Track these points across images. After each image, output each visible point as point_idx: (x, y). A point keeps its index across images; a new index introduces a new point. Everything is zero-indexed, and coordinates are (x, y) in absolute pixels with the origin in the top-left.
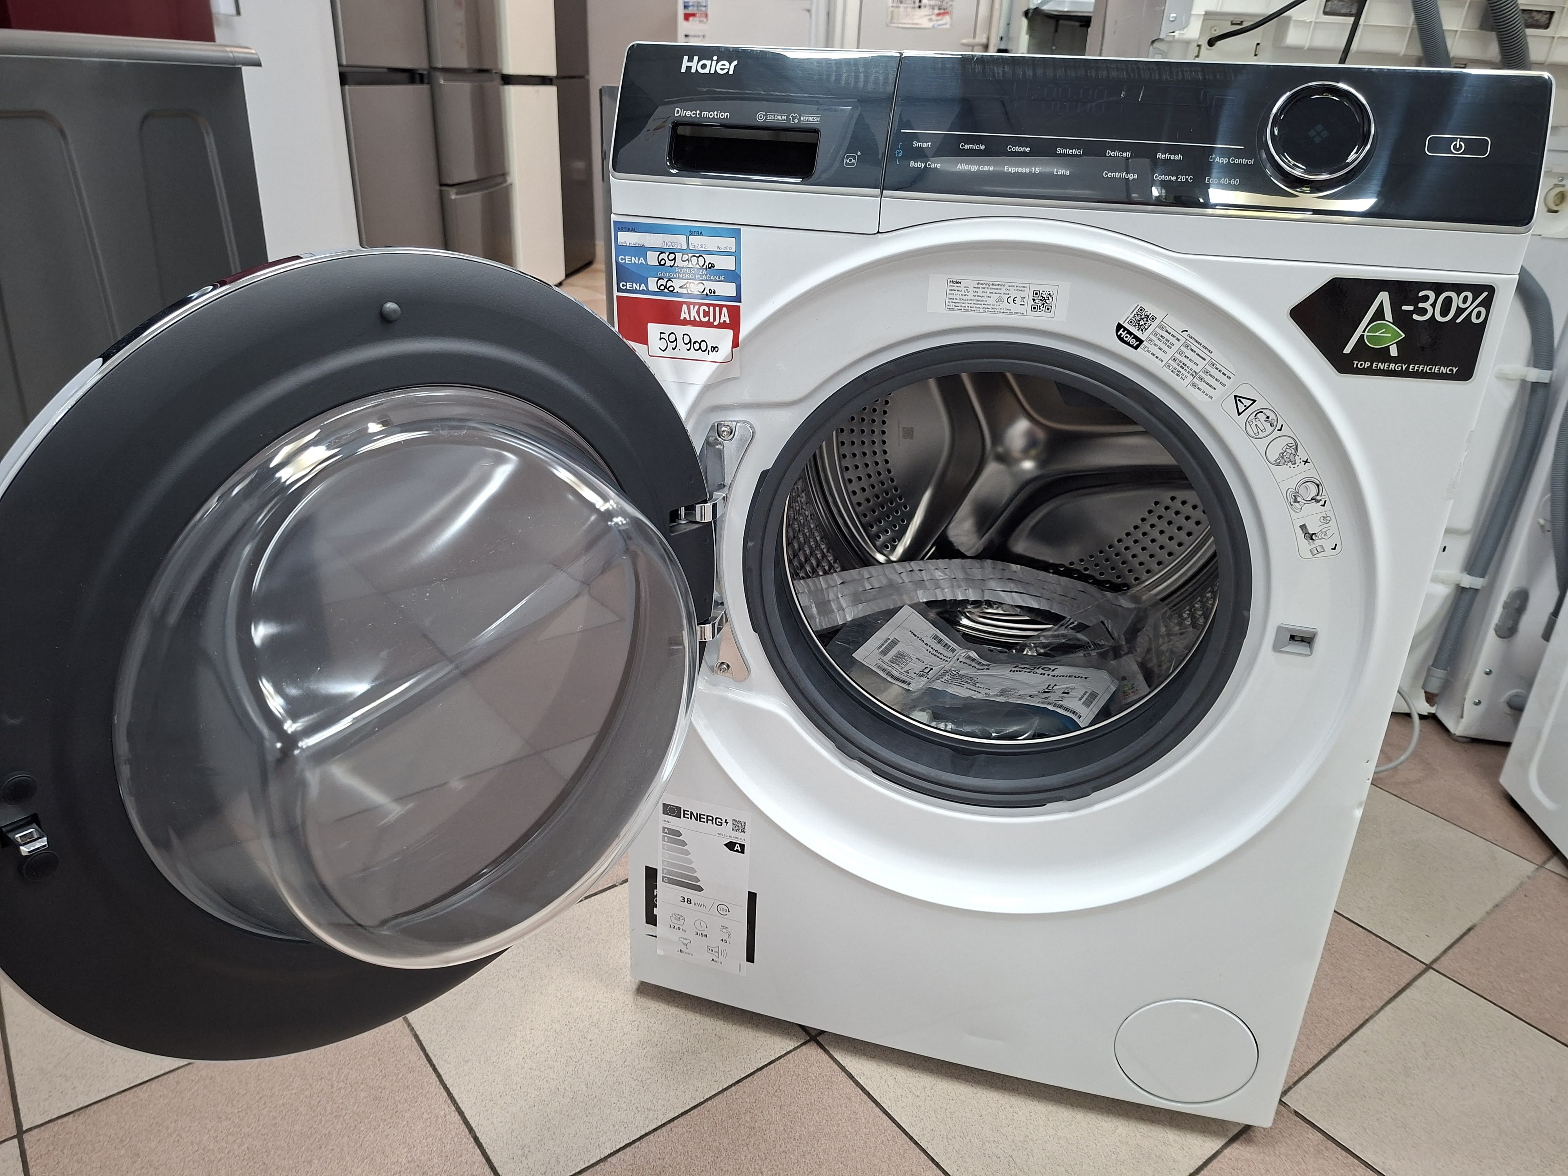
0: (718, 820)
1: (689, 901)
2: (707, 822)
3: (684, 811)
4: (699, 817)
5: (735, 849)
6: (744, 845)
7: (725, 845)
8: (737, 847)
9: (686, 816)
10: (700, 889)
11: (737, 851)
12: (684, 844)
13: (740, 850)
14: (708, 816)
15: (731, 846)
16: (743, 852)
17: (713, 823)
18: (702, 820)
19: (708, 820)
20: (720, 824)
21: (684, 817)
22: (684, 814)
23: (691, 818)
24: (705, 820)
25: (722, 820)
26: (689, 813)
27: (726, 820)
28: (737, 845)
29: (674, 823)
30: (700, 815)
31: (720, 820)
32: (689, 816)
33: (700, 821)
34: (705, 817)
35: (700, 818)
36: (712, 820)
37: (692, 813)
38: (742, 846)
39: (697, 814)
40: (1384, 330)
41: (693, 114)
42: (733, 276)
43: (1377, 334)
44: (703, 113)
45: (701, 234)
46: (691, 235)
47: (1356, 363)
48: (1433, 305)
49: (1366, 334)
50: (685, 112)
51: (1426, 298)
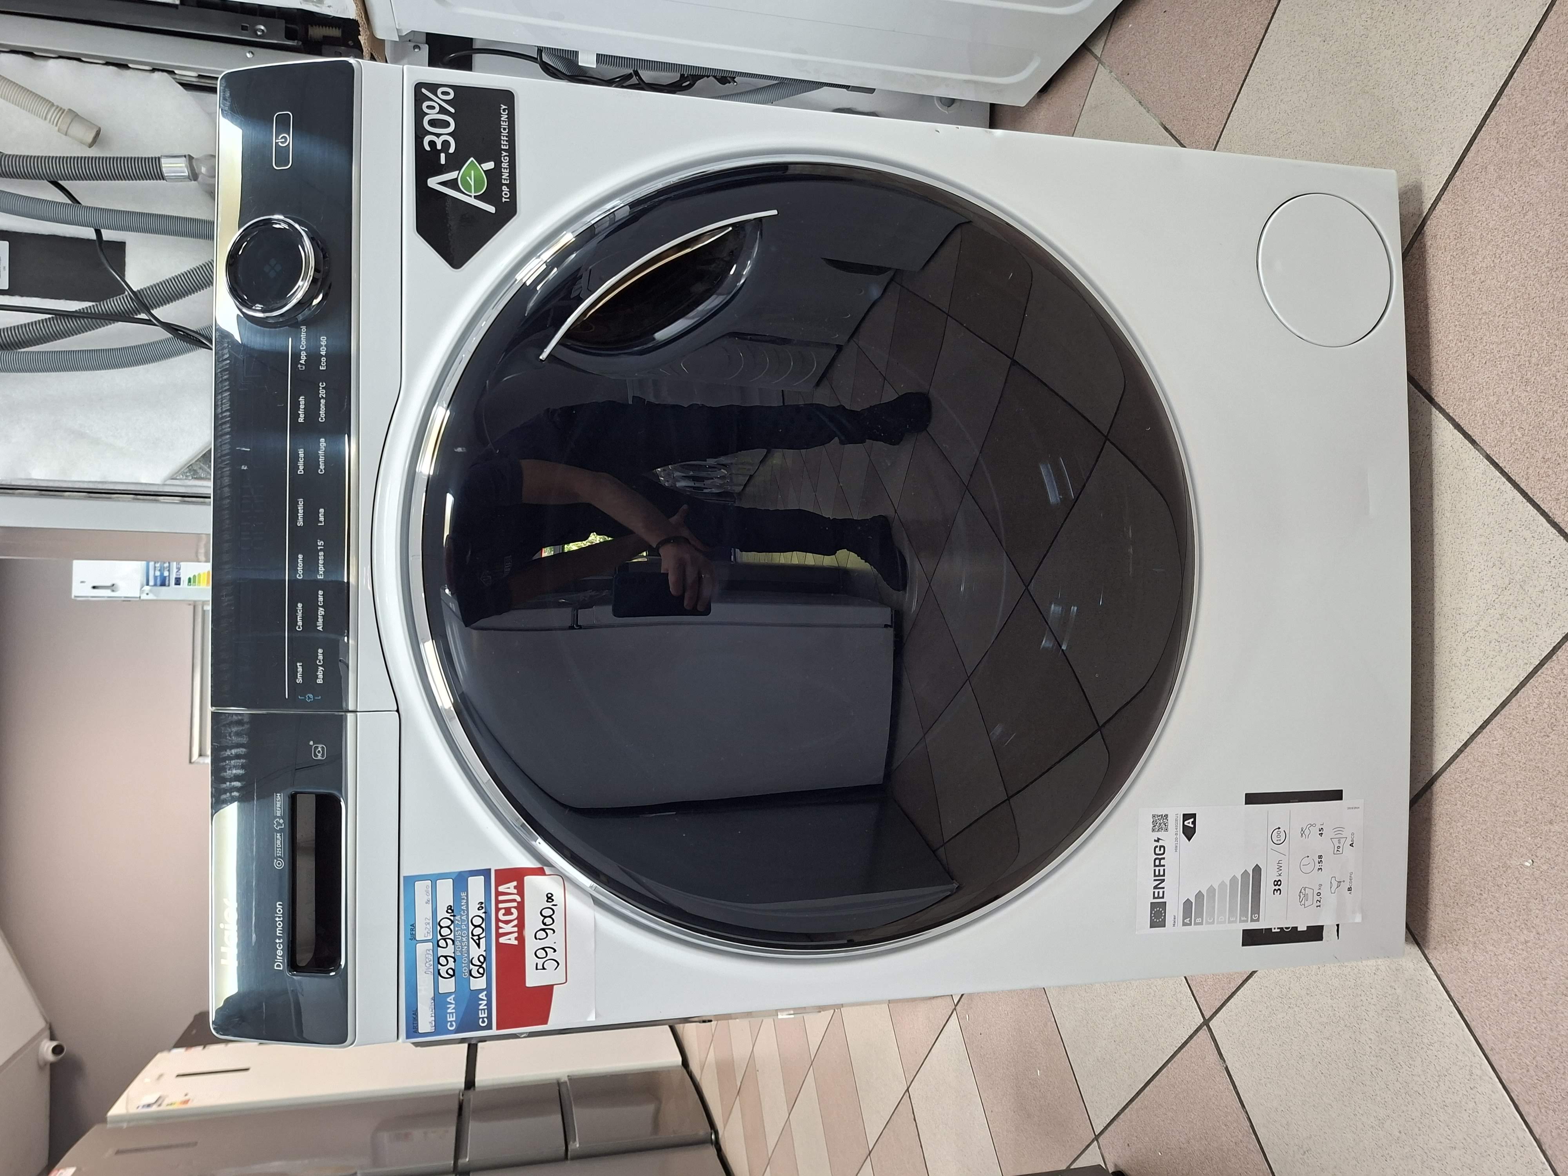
0: (1157, 851)
1: (1277, 883)
2: (1164, 866)
3: (1154, 898)
4: (1160, 878)
5: (1192, 826)
6: (1184, 815)
7: (1189, 840)
8: (1189, 823)
9: (1161, 895)
10: (1257, 870)
11: (1194, 823)
12: (1199, 895)
13: (1192, 820)
14: (1155, 866)
15: (1189, 833)
16: (1194, 816)
17: (1164, 858)
18: (1162, 873)
19: (1160, 865)
20: (1162, 849)
21: (1163, 897)
22: (1158, 897)
23: (1163, 888)
24: (1162, 869)
25: (1156, 847)
26: (1156, 891)
27: (1155, 841)
28: (1186, 823)
29: (1173, 911)
30: (1155, 876)
31: (1157, 849)
32: (1161, 891)
33: (1164, 875)
34: (1157, 869)
35: (1159, 875)
36: (1160, 859)
37: (1155, 887)
38: (1186, 817)
39: (1155, 880)
40: (468, 178)
41: (280, 946)
42: (460, 881)
43: (472, 184)
44: (278, 935)
45: (413, 926)
46: (415, 938)
47: (504, 200)
48: (438, 135)
49: (473, 194)
50: (278, 957)
51: (432, 144)
